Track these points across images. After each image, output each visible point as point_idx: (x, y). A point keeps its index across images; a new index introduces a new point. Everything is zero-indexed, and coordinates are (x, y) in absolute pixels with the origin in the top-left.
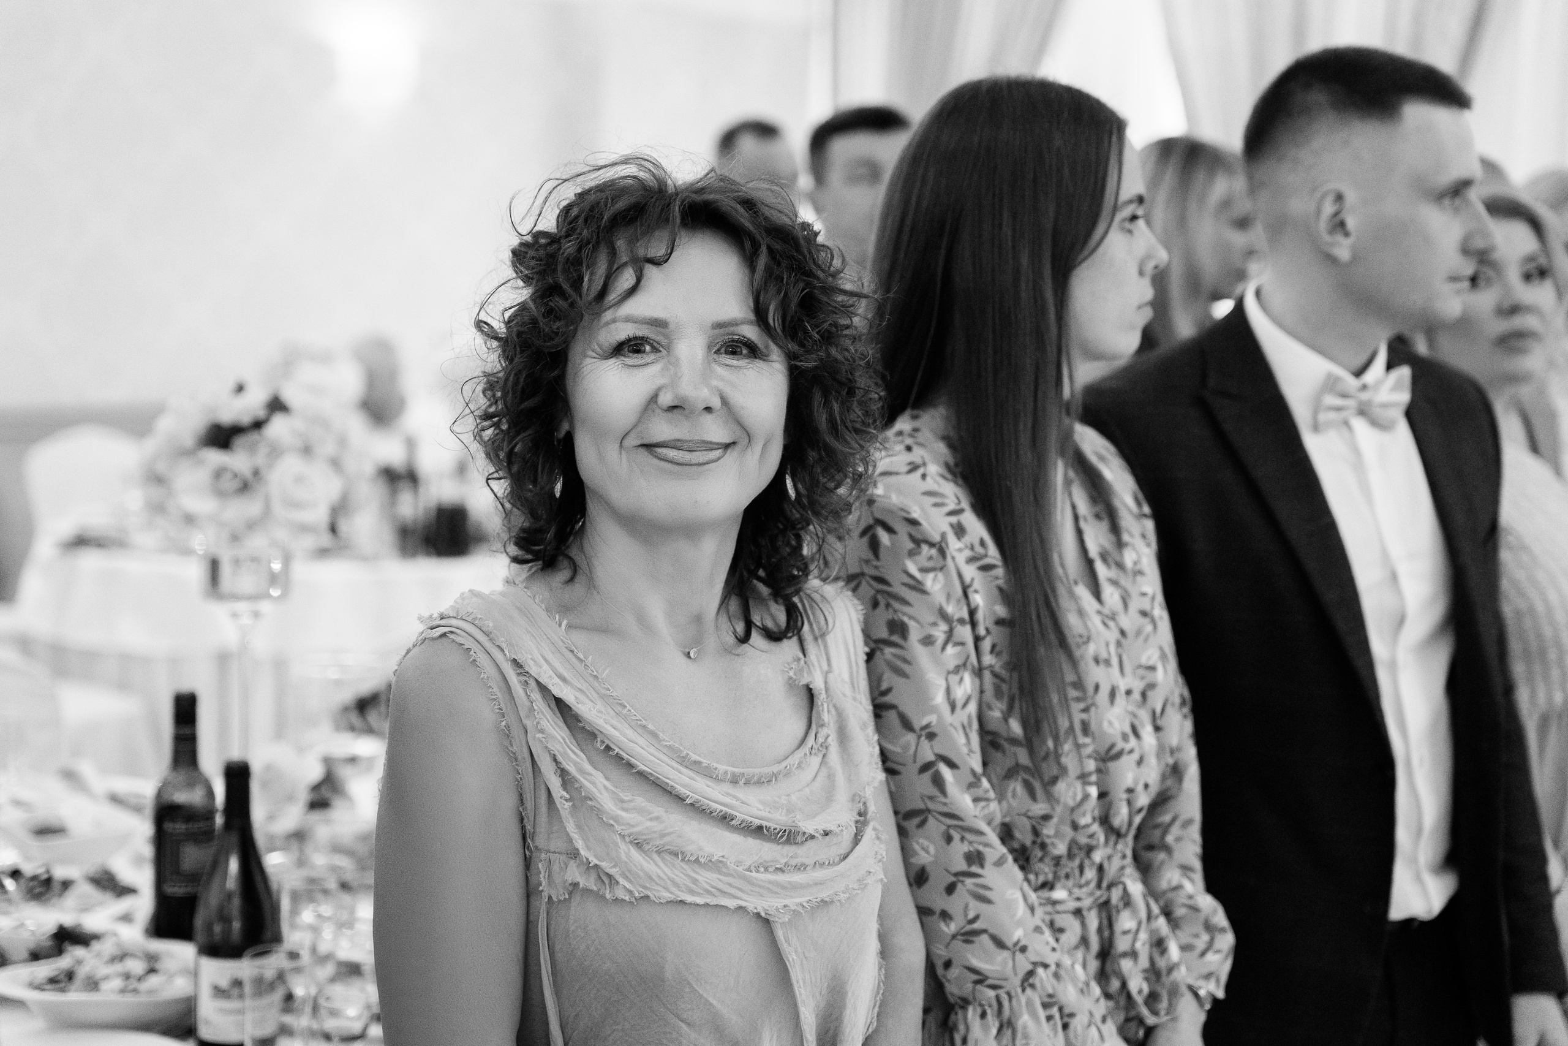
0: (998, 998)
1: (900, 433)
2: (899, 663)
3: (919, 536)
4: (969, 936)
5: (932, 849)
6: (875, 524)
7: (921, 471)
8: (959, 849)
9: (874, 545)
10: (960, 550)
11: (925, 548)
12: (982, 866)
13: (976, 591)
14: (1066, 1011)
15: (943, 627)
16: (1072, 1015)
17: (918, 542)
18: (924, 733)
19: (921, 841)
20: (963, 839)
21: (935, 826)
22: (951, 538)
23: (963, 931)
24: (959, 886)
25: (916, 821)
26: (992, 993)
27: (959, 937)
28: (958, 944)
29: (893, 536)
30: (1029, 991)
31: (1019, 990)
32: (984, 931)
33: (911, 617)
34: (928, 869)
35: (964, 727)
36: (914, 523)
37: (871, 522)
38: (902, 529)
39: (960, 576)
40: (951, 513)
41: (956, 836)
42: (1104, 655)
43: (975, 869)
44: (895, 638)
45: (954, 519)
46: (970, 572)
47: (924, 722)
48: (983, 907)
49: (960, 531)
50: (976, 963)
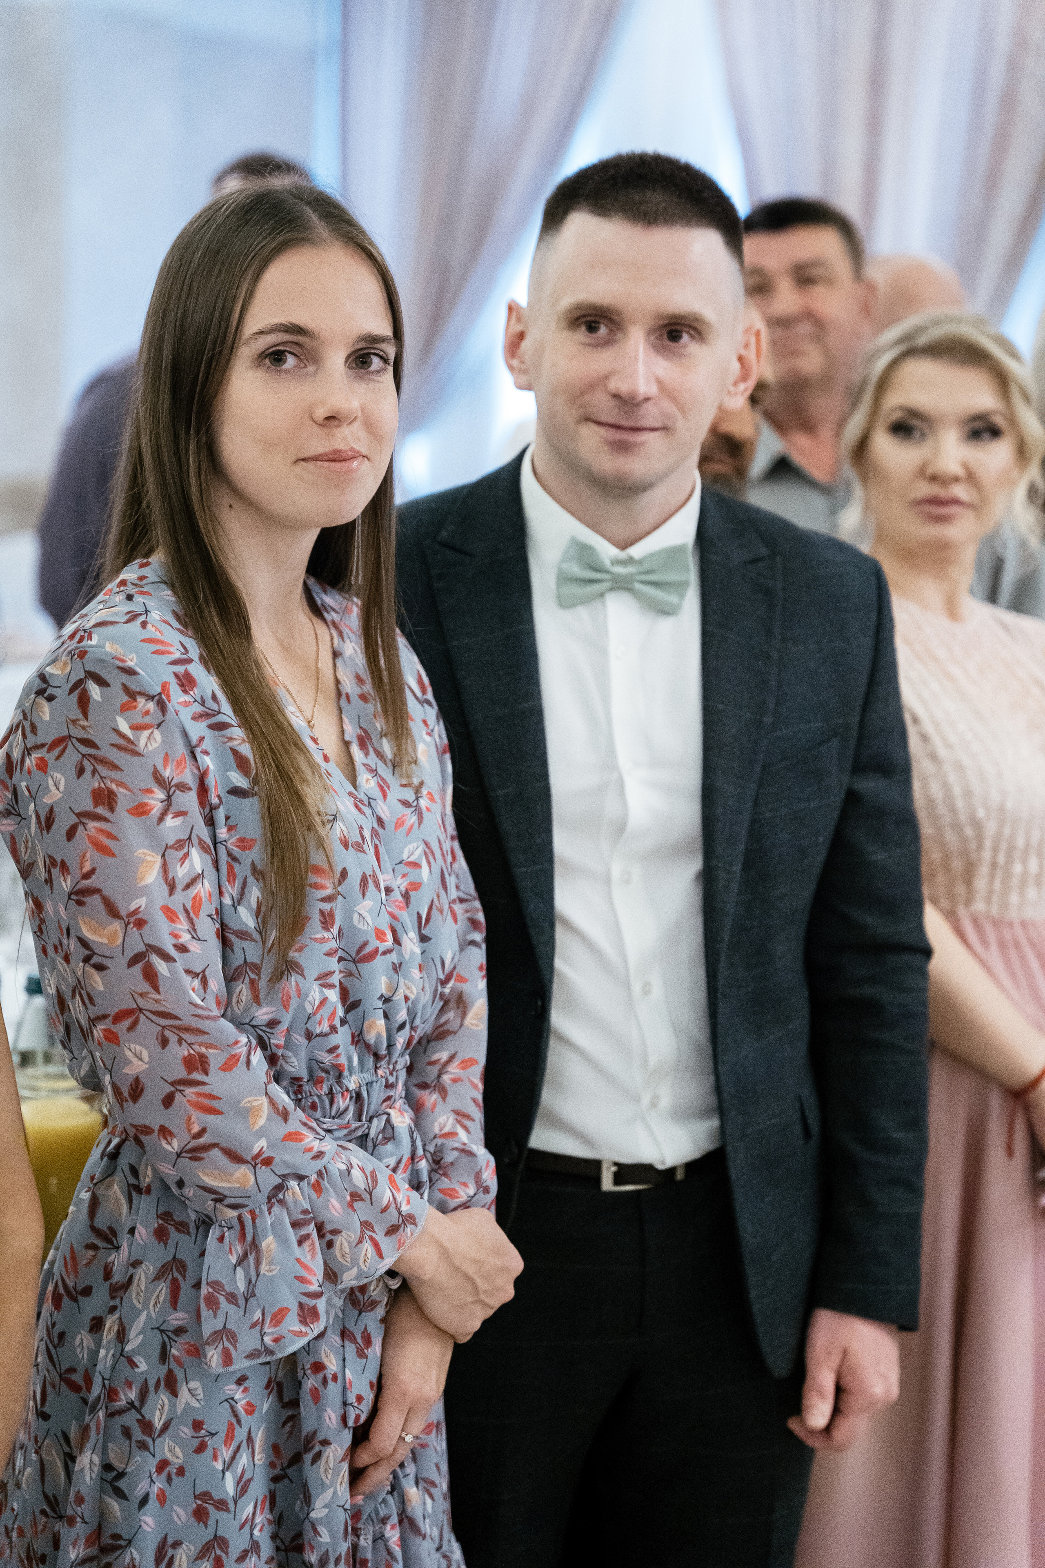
0: (240, 1219)
1: (123, 583)
2: (103, 839)
3: (134, 687)
4: (196, 1153)
5: (145, 1055)
6: (86, 677)
7: (142, 618)
8: (178, 1052)
9: (84, 702)
10: (186, 704)
11: (141, 701)
12: (206, 1072)
13: (206, 753)
14: (328, 1227)
15: (160, 795)
16: (336, 1232)
17: (132, 695)
18: (132, 920)
19: (132, 1046)
20: (180, 1041)
21: (148, 1028)
22: (175, 689)
23: (188, 1147)
24: (178, 1096)
25: (127, 1023)
26: (233, 1214)
27: (184, 1155)
28: (185, 1162)
29: (105, 689)
30: (276, 1209)
31: (265, 1208)
32: (215, 1145)
33: (120, 784)
34: (143, 1079)
35: (186, 911)
36: (130, 672)
37: (82, 675)
38: (116, 680)
39: (185, 734)
40: (174, 663)
41: (173, 1038)
42: (355, 837)
43: (197, 1076)
44: (101, 810)
45: (180, 669)
46: (197, 730)
47: (133, 907)
48: (210, 1120)
49: (187, 682)
50: (209, 1181)
